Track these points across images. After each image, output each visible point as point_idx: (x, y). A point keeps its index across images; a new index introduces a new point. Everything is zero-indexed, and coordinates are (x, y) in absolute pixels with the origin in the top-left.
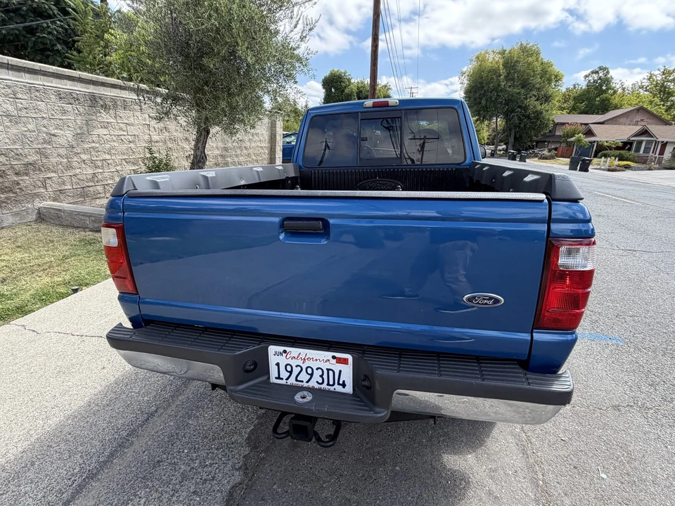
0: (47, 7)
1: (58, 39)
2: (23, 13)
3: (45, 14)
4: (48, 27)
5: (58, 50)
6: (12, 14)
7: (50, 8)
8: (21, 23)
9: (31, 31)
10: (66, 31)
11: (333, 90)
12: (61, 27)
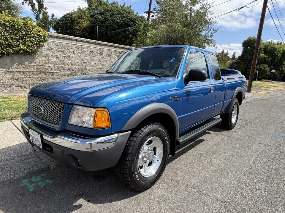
0: (130, 23)
1: (131, 33)
2: (122, 25)
3: (129, 25)
4: (129, 29)
5: (130, 37)
6: (119, 26)
7: (131, 23)
8: (122, 29)
9: (124, 31)
10: (134, 30)
11: (249, 47)
12: (133, 29)
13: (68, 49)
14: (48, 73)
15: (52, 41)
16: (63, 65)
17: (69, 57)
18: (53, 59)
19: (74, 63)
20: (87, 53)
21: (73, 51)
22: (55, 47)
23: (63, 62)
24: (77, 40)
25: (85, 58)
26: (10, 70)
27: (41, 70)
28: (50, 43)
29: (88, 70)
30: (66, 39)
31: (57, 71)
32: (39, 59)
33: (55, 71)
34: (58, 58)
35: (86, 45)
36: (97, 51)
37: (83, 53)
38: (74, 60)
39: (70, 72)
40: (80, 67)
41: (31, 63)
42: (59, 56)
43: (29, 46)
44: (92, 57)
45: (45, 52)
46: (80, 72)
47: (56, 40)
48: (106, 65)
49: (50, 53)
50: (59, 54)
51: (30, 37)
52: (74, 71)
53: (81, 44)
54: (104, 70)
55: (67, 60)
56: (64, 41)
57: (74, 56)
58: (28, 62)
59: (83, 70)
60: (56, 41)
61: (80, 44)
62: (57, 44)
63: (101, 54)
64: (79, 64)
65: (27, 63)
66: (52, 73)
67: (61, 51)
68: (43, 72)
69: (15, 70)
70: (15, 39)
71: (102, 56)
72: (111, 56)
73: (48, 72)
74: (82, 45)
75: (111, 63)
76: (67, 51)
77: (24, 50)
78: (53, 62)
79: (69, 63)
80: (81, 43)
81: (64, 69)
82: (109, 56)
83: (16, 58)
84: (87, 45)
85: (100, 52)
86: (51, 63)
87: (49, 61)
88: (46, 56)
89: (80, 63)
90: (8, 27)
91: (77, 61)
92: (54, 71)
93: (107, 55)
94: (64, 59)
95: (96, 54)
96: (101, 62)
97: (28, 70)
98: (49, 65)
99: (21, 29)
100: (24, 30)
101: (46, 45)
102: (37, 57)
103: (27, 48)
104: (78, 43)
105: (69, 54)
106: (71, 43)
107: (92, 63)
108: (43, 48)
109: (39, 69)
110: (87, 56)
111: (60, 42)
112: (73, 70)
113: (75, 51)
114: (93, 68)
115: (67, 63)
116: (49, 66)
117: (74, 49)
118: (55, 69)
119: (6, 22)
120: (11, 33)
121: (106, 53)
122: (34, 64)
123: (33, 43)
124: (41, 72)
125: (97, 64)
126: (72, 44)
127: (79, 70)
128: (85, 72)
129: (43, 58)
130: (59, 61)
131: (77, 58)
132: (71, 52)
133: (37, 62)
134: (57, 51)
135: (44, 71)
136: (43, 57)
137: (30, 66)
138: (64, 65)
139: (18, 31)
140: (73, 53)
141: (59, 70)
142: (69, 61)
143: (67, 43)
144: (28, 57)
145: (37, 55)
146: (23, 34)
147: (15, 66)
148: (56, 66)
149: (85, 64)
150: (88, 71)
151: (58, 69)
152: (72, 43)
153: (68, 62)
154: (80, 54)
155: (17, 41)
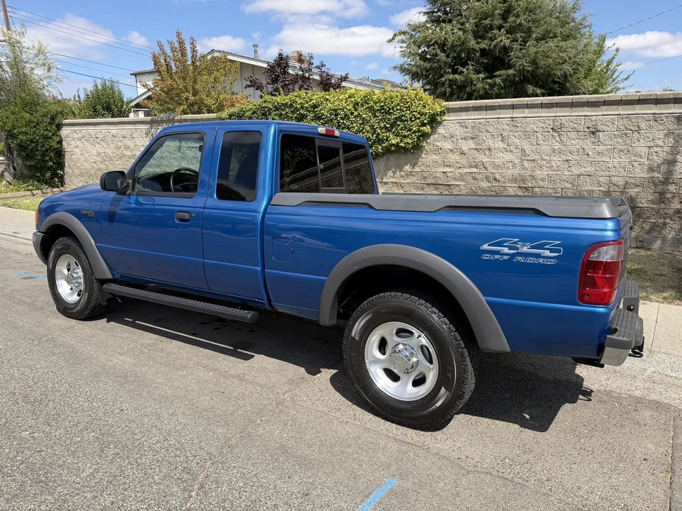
13: (487, 131)
14: (441, 187)
15: (455, 118)
16: (475, 170)
17: (489, 149)
18: (454, 158)
19: (500, 163)
20: (540, 136)
21: (502, 135)
22: (459, 131)
23: (475, 162)
24: (513, 107)
25: (534, 147)
26: (384, 181)
27: (429, 181)
28: (450, 124)
29: (543, 180)
30: (487, 108)
31: (460, 183)
32: (428, 157)
33: (456, 183)
34: (464, 154)
35: (539, 115)
36: (575, 126)
37: (527, 135)
38: (502, 154)
39: (489, 184)
40: (516, 172)
41: (413, 167)
42: (465, 148)
43: (405, 137)
44: (557, 144)
45: (438, 144)
46: (515, 185)
47: (463, 116)
48: (610, 165)
49: (447, 145)
50: (467, 146)
51: (407, 121)
52: (499, 181)
53: (527, 112)
54: (601, 179)
55: (484, 156)
56: (480, 115)
57: (501, 145)
58: (409, 166)
59: (524, 180)
60: (462, 118)
61: (524, 113)
62: (463, 124)
63: (593, 133)
64: (514, 166)
65: (407, 168)
66: (449, 185)
67: (472, 138)
68: (432, 184)
69: (391, 180)
70: (386, 128)
71: (595, 138)
72: (636, 135)
73: (441, 185)
74: (528, 116)
75: (633, 158)
76: (483, 136)
77: (397, 145)
78: (451, 164)
79: (487, 165)
80: (527, 110)
81: (476, 179)
82: (626, 134)
83: (393, 159)
84: (544, 113)
85: (588, 128)
86: (447, 166)
87: (444, 162)
88: (440, 151)
89: (517, 161)
90: (378, 110)
91: (509, 156)
92: (452, 183)
93: (616, 133)
94: (477, 155)
95: (573, 135)
96: (588, 155)
97: (408, 181)
98: (443, 170)
99: (393, 109)
100: (397, 110)
101: (441, 130)
102: (423, 155)
103: (401, 141)
104: (517, 113)
105: (490, 142)
106: (497, 116)
107: (556, 160)
108: (436, 136)
109: (425, 178)
110: (540, 142)
111: (472, 117)
112: (495, 179)
113: (505, 134)
114: (558, 173)
115: (483, 164)
116: (444, 172)
117: (503, 130)
118: (455, 179)
119: (376, 103)
120: (381, 119)
121: (612, 128)
122: (417, 169)
123: (410, 130)
124: (428, 184)
125: (572, 163)
126: (499, 118)
127: (515, 180)
128: (530, 185)
129: (435, 157)
130: (464, 161)
131: (511, 151)
132: (496, 136)
133: (423, 165)
134: (462, 139)
135: (433, 182)
136: (435, 154)
137: (410, 174)
138: (476, 168)
139: (390, 114)
140: (500, 139)
141: (463, 180)
142: (488, 160)
143: (488, 117)
144: (410, 157)
145: (424, 152)
146: (396, 118)
147: (390, 173)
148: (459, 171)
149: (531, 165)
150: (542, 184)
151: (462, 178)
152: (501, 116)
153: (484, 161)
154: (518, 141)
155: (389, 131)
